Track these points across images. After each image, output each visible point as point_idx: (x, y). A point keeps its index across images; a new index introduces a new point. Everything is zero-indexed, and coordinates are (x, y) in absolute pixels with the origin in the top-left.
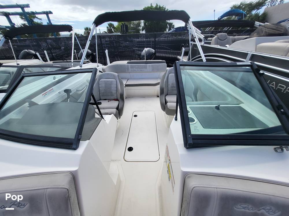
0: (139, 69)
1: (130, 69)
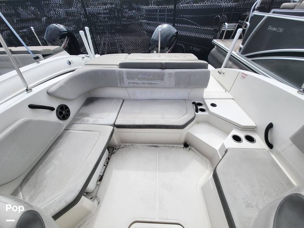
0: (146, 82)
1: (126, 81)
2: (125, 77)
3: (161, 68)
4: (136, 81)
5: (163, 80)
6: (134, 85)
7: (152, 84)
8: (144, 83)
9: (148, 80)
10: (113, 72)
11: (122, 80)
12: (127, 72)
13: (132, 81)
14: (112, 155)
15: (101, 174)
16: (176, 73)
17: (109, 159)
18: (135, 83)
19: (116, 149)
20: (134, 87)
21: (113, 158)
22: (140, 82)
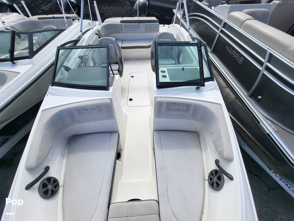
0: (132, 29)
1: (124, 29)
2: (123, 27)
3: (139, 23)
4: (128, 29)
5: (140, 28)
6: (127, 31)
7: (135, 31)
8: (131, 30)
9: (133, 29)
10: (118, 25)
11: (122, 29)
12: (124, 25)
13: (126, 29)
16: (145, 25)
18: (127, 30)
20: (127, 33)
22: (130, 30)
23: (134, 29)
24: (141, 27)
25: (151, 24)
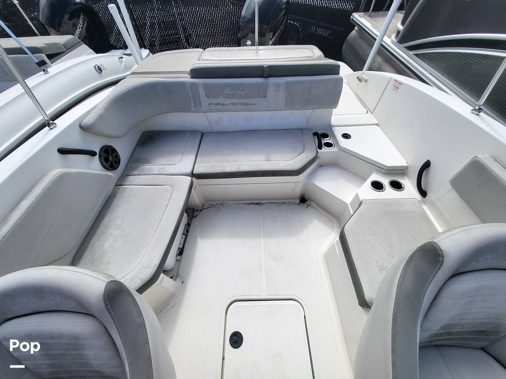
0: (237, 100)
1: (205, 101)
2: (202, 93)
4: (221, 100)
5: (265, 97)
6: (218, 107)
8: (234, 104)
9: (241, 98)
10: (182, 84)
12: (205, 85)
13: (214, 101)
14: (193, 219)
15: (181, 246)
16: (287, 83)
17: (188, 225)
18: (219, 104)
19: (197, 211)
20: (218, 111)
21: (195, 222)
22: (228, 101)
23: (243, 101)
24: (271, 92)
25: (313, 82)
